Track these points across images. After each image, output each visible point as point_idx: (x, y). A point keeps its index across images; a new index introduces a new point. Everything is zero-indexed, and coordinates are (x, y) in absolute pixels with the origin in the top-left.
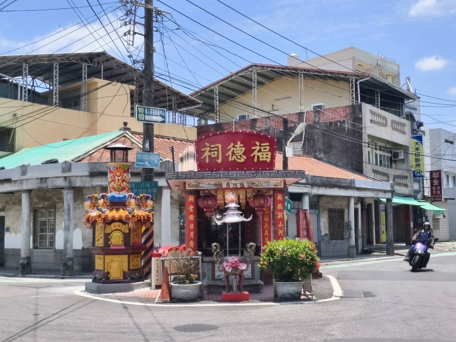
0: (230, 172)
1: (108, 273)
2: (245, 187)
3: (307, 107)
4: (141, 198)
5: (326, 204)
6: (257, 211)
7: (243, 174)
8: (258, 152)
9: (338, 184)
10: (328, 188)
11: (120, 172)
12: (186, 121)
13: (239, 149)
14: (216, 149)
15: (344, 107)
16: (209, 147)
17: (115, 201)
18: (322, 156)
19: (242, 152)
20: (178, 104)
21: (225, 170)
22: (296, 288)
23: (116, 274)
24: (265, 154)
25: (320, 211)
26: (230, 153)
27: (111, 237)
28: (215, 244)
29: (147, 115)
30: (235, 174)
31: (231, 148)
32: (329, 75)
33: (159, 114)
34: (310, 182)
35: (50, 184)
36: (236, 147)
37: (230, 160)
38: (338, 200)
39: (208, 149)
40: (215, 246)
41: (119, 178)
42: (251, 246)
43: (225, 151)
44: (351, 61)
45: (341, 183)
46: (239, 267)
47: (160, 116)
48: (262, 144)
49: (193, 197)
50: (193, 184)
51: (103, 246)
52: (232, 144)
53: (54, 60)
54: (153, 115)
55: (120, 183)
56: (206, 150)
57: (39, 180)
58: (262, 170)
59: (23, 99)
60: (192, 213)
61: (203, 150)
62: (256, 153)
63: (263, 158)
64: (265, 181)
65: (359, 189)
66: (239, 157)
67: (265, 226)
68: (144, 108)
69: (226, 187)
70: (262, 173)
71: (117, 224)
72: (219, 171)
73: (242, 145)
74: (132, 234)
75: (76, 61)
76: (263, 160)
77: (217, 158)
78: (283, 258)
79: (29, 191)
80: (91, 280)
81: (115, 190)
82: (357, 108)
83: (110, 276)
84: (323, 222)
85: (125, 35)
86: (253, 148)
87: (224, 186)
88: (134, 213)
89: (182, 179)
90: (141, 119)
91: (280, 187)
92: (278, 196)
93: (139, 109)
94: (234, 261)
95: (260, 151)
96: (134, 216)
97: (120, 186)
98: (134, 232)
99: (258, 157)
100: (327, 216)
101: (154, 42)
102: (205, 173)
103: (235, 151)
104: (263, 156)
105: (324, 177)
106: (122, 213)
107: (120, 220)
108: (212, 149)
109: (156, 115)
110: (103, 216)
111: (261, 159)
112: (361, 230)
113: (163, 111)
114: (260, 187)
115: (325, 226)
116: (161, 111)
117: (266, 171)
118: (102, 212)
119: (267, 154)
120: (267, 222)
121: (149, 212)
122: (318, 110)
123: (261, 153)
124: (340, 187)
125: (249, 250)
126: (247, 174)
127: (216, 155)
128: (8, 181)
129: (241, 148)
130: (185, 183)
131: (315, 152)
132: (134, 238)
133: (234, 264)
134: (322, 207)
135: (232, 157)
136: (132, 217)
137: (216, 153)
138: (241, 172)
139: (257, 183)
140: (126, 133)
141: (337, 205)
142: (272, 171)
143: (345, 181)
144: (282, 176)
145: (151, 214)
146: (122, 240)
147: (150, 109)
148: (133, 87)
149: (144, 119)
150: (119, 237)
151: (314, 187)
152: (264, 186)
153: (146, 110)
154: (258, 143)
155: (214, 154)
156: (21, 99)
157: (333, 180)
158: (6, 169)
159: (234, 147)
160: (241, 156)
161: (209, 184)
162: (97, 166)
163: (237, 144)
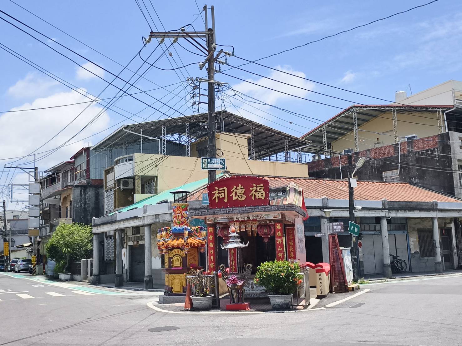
0: (234, 209)
1: (172, 288)
2: (251, 220)
3: (402, 139)
4: (197, 229)
5: (414, 225)
6: (264, 238)
7: (244, 209)
8: (255, 192)
9: (418, 207)
10: (407, 211)
11: (180, 210)
12: (301, 159)
13: (240, 190)
14: (223, 191)
15: (433, 136)
16: (218, 190)
17: (177, 232)
18: (417, 181)
19: (243, 192)
20: (289, 145)
21: (230, 207)
22: (283, 300)
23: (177, 289)
24: (260, 193)
25: (409, 232)
26: (233, 194)
27: (172, 260)
28: (222, 265)
29: (210, 164)
30: (238, 210)
31: (234, 190)
32: (418, 109)
33: (219, 163)
34: (387, 206)
35: (161, 219)
36: (238, 189)
37: (234, 199)
38: (428, 221)
39: (217, 192)
40: (222, 266)
41: (179, 215)
42: (249, 266)
43: (229, 192)
44: (451, 92)
45: (422, 206)
46: (237, 283)
47: (221, 164)
48: (258, 186)
49: (212, 229)
50: (211, 218)
51: (168, 267)
52: (235, 187)
53: (186, 121)
54: (215, 164)
55: (180, 219)
56: (215, 193)
57: (154, 216)
58: (259, 206)
59: (163, 153)
60: (211, 241)
61: (213, 193)
62: (253, 192)
63: (258, 196)
64: (266, 214)
65: (442, 210)
66: (240, 197)
67: (290, 249)
68: (208, 159)
69: (236, 220)
70: (258, 208)
71: (176, 250)
72: (225, 208)
73: (243, 187)
74: (188, 258)
75: (202, 120)
76: (259, 197)
77: (224, 198)
78: (269, 276)
79: (150, 225)
80: (163, 293)
81: (177, 224)
82: (445, 137)
83: (173, 290)
84: (412, 241)
85: (193, 105)
86: (251, 189)
87: (235, 219)
88: (188, 242)
89: (199, 215)
90: (205, 168)
91: (278, 218)
92: (277, 225)
93: (203, 160)
94: (233, 279)
95: (256, 191)
96: (187, 244)
97: (180, 221)
98: (190, 256)
99: (255, 196)
100: (417, 236)
101: (215, 108)
102: (215, 210)
103: (237, 192)
104: (258, 195)
105: (402, 202)
106: (181, 241)
107: (178, 247)
108: (220, 192)
109: (217, 163)
110: (166, 244)
111: (257, 198)
112: (455, 248)
113: (223, 160)
114: (263, 219)
115: (414, 245)
116: (221, 160)
117: (262, 207)
118: (165, 242)
119: (262, 193)
120: (292, 246)
121: (203, 241)
122: (411, 141)
123: (257, 193)
124: (421, 210)
125: (247, 270)
126: (247, 209)
127: (223, 196)
128: (136, 218)
129: (242, 189)
130: (205, 218)
131: (411, 178)
132: (191, 261)
133: (233, 281)
134: (410, 227)
135: (235, 197)
136: (186, 244)
137: (223, 194)
138: (242, 208)
139: (260, 216)
140: (225, 175)
141: (427, 225)
142: (266, 207)
143: (426, 204)
144: (275, 210)
145: (204, 242)
146: (181, 263)
147: (212, 159)
148: (250, 135)
149: (207, 168)
150: (178, 260)
151: (391, 212)
152: (266, 218)
153: (209, 161)
154: (254, 185)
155: (222, 195)
156: (161, 153)
157: (412, 204)
158: (139, 208)
159: (236, 189)
160: (242, 196)
161: (223, 218)
162: (192, 204)
163: (239, 187)
